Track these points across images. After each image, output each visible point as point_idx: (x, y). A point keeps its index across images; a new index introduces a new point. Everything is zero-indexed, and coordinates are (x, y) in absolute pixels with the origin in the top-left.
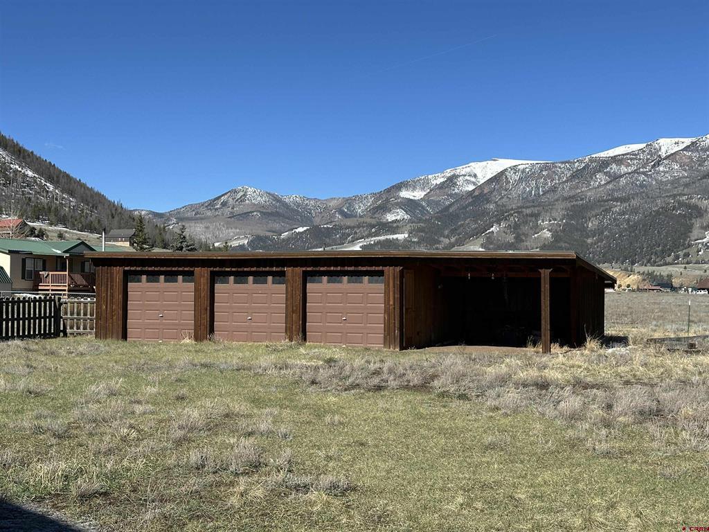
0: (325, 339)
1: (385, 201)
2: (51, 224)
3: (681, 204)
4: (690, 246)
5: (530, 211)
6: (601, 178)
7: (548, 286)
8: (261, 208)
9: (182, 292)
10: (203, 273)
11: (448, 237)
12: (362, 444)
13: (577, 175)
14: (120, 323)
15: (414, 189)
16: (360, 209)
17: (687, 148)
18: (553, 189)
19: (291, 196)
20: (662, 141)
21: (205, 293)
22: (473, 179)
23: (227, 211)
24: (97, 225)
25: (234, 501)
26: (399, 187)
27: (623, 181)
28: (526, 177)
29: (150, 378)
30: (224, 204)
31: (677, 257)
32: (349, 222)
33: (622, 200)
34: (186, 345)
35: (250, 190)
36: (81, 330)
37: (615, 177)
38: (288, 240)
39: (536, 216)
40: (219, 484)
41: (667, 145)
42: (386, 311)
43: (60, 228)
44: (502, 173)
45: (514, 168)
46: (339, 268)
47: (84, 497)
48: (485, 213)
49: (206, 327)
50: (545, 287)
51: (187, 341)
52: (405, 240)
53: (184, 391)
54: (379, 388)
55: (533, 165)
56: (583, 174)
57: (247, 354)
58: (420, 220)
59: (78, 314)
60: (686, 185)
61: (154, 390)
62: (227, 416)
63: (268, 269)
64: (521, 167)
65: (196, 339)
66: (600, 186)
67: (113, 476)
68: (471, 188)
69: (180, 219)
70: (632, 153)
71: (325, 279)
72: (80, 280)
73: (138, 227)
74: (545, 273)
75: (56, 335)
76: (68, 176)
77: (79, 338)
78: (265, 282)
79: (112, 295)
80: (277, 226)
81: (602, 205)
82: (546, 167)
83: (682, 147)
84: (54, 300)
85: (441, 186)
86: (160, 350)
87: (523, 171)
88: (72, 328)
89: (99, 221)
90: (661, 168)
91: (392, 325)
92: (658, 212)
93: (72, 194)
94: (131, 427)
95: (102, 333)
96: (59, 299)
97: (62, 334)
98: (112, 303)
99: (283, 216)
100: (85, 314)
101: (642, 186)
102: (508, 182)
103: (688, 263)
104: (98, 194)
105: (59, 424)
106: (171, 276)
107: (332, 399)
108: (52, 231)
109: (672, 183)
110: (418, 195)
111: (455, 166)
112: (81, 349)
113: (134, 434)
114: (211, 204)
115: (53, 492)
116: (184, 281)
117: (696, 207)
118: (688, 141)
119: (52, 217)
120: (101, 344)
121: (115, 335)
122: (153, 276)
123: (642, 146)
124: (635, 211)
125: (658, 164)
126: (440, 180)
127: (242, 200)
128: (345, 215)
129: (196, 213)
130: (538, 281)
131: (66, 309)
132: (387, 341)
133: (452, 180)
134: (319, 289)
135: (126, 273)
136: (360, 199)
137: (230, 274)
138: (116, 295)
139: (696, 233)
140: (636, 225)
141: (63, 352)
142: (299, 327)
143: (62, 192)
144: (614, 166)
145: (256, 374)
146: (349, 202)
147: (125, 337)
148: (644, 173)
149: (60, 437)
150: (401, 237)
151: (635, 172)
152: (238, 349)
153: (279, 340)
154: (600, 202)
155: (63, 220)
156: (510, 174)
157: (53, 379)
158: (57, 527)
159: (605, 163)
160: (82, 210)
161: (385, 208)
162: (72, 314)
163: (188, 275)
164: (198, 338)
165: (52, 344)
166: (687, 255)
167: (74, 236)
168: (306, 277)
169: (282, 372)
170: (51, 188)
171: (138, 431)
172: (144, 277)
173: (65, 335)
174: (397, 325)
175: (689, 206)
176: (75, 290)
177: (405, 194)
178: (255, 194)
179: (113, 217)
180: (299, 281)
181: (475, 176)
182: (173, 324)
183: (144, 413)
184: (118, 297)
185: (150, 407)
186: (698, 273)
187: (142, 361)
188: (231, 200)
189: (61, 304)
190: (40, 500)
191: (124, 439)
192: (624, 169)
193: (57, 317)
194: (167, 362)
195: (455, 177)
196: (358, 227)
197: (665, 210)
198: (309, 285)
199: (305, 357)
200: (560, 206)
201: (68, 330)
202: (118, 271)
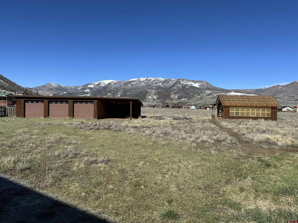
0: (79, 117)
1: (85, 87)
2: (2, 90)
3: (145, 91)
4: (146, 99)
5: (116, 90)
6: (130, 85)
7: (132, 105)
8: (55, 88)
9: (41, 106)
10: (46, 101)
11: (99, 95)
12: (103, 145)
13: (125, 84)
14: (23, 113)
15: (91, 85)
16: (79, 89)
17: (146, 80)
18: (121, 87)
19: (63, 85)
20: (141, 78)
21: (47, 106)
22: (104, 84)
23: (47, 88)
24: (14, 90)
25: (75, 169)
26: (88, 84)
27: (134, 86)
28: (115, 84)
29: (34, 128)
30: (46, 86)
31: (144, 101)
32: (76, 92)
33: (134, 89)
34: (42, 119)
35: (53, 84)
36: (12, 115)
37: (132, 85)
38: (62, 95)
39: (117, 92)
40: (67, 162)
41: (142, 79)
42: (94, 110)
43: (4, 91)
44: (110, 83)
45: (113, 82)
46: (82, 100)
47: (22, 170)
48: (106, 91)
49: (47, 114)
50: (131, 106)
51: (42, 118)
52: (89, 96)
53: (46, 131)
54: (98, 129)
55: (116, 82)
56: (126, 84)
57: (59, 121)
58: (93, 92)
59: (11, 111)
60: (145, 87)
61: (37, 131)
62: (60, 138)
63: (64, 100)
64: (114, 82)
65: (44, 117)
66: (129, 86)
67: (31, 161)
68: (104, 85)
69: (35, 90)
70: (136, 80)
71: (79, 103)
72: (10, 102)
73: (26, 91)
74: (131, 102)
75: (5, 116)
76: (6, 78)
77: (11, 117)
78: (63, 103)
79: (21, 106)
80: (59, 92)
81: (130, 90)
82: (119, 82)
83: (145, 80)
84: (4, 107)
85: (97, 85)
86: (35, 120)
87: (115, 83)
88: (9, 114)
89: (15, 89)
90: (141, 83)
91: (96, 114)
92: (140, 92)
93: (7, 83)
94: (33, 143)
95: (18, 116)
96: (6, 107)
97: (6, 116)
98: (21, 108)
99: (61, 90)
100: (13, 111)
101: (137, 87)
102: (111, 85)
103: (146, 102)
104: (14, 83)
105: (9, 143)
106: (37, 102)
107: (88, 132)
108: (2, 91)
109: (143, 86)
110: (92, 86)
111: (100, 81)
112: (13, 120)
113: (34, 145)
114: (43, 86)
115: (10, 169)
116: (41, 103)
117: (147, 91)
118: (146, 79)
119: (2, 88)
120: (18, 118)
121: (22, 116)
122: (32, 102)
123: (138, 79)
124: (136, 92)
125: (140, 83)
126: (97, 84)
127: (51, 86)
128: (76, 90)
129: (40, 88)
130: (129, 104)
131: (8, 110)
132: (95, 117)
133: (100, 84)
134: (77, 105)
135: (25, 101)
136: (79, 87)
137: (53, 101)
138: (22, 106)
139: (147, 96)
140: (136, 94)
141: (7, 121)
142: (72, 114)
143: (5, 82)
144: (132, 83)
145: (64, 126)
146: (77, 87)
147: (25, 117)
148: (138, 84)
149: (10, 147)
150: (88, 95)
151: (136, 84)
152: (56, 119)
153: (67, 117)
154: (130, 89)
155: (5, 89)
156: (112, 83)
157: (5, 128)
158: (13, 184)
159: (130, 82)
160: (10, 87)
161: (85, 89)
162: (9, 111)
163: (42, 101)
164: (45, 117)
165: (4, 118)
166: (145, 100)
167: (8, 93)
168: (74, 102)
169: (71, 126)
170: (2, 81)
171: (35, 144)
172: (30, 102)
173: (8, 116)
174: (97, 114)
175: (146, 91)
176: (9, 105)
177: (89, 86)
178: (54, 85)
179: (18, 88)
180: (72, 103)
181: (105, 83)
182: (38, 114)
183: (35, 138)
184: (23, 106)
185: (37, 136)
186: (147, 104)
187: (31, 123)
188: (48, 85)
189: (6, 108)
190: (5, 172)
191: (31, 147)
192: (134, 83)
193: (5, 112)
194: (38, 123)
195: (100, 83)
196: (79, 93)
197: (142, 92)
198: (74, 104)
199: (75, 121)
200: (122, 90)
201: (8, 115)
202: (22, 100)
